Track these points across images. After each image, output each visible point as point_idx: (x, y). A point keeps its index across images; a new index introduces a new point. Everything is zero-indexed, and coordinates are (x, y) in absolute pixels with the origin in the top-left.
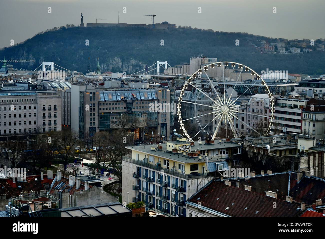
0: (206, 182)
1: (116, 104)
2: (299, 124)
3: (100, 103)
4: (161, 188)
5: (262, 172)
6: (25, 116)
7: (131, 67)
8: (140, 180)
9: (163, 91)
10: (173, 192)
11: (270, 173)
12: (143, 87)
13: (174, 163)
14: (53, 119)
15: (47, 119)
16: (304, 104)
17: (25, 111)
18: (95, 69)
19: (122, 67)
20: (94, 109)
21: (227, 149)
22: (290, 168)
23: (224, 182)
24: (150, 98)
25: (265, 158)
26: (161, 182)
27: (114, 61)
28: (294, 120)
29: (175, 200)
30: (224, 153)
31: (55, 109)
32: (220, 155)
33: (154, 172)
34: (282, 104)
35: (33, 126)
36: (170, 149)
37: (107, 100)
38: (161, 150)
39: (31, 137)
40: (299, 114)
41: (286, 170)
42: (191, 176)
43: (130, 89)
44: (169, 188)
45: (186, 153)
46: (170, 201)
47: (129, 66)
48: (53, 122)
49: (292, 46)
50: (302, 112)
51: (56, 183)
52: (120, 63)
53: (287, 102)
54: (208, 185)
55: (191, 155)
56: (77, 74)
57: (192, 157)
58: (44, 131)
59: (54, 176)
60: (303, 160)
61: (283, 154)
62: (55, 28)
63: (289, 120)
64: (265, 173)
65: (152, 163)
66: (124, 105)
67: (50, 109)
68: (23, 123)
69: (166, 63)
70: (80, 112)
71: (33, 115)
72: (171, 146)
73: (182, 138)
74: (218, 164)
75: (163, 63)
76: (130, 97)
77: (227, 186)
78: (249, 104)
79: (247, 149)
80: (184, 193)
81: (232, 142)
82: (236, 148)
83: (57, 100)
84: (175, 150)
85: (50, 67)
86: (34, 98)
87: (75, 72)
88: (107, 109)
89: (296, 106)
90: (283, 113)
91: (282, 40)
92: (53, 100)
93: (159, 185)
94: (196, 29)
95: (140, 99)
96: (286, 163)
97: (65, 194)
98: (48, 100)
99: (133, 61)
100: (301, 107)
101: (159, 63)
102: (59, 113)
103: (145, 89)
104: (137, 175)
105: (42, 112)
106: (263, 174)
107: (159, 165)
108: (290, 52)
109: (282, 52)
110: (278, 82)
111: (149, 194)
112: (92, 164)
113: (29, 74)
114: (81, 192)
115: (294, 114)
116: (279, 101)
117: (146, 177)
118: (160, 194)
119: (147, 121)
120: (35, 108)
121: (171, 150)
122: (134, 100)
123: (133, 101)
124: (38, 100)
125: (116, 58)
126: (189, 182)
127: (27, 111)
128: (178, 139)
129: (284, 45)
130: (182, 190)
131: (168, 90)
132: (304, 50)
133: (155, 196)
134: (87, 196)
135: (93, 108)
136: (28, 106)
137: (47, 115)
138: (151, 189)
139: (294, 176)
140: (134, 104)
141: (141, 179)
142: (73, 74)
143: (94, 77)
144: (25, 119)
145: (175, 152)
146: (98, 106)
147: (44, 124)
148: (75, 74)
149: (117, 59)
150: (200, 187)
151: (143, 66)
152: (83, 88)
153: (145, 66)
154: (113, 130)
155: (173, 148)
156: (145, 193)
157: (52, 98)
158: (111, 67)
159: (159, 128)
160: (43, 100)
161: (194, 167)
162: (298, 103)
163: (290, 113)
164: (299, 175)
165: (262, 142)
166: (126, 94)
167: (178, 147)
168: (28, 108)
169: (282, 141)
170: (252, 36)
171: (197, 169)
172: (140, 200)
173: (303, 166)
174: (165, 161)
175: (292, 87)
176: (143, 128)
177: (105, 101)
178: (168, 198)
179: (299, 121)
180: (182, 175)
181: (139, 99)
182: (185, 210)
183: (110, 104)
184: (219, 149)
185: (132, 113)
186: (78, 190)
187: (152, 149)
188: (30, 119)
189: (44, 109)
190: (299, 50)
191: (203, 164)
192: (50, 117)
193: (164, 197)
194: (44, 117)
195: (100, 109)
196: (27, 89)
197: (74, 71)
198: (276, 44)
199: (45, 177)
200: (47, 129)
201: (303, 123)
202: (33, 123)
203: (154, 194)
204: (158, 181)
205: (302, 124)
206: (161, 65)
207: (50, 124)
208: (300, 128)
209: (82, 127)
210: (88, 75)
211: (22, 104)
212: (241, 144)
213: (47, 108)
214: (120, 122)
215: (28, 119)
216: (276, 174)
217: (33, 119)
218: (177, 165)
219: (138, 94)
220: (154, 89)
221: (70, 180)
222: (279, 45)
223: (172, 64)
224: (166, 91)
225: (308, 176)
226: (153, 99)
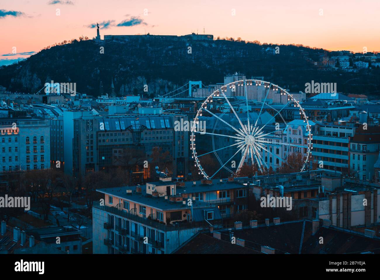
0: (190, 234)
1: (119, 134)
2: (346, 157)
3: (99, 133)
4: (136, 243)
5: (267, 221)
7: (158, 88)
8: (113, 233)
10: (150, 247)
11: (277, 222)
12: (155, 113)
13: (152, 210)
14: (39, 154)
15: (32, 155)
16: (352, 132)
17: (3, 144)
18: (108, 91)
20: (92, 141)
22: (307, 216)
23: (212, 234)
24: (163, 127)
27: (137, 82)
28: (340, 152)
30: (224, 196)
31: (42, 141)
32: (218, 199)
33: (128, 222)
34: (325, 132)
35: (14, 163)
37: (109, 129)
38: (139, 194)
40: (345, 145)
41: (302, 218)
43: (138, 115)
44: (144, 242)
45: (168, 196)
47: (155, 87)
48: (39, 159)
49: (358, 60)
50: (350, 142)
53: (332, 130)
54: (193, 238)
55: (174, 200)
56: (85, 98)
57: (175, 203)
58: (28, 169)
61: (302, 196)
64: (271, 221)
65: (127, 211)
66: (131, 135)
67: (35, 142)
69: (200, 83)
70: (74, 144)
71: (13, 149)
72: (151, 188)
73: (166, 177)
74: (206, 211)
75: (196, 83)
76: (138, 125)
77: (216, 239)
78: (285, 132)
80: (162, 249)
81: (235, 182)
82: (240, 190)
83: (44, 129)
84: (155, 193)
89: (342, 135)
91: (345, 53)
92: (39, 130)
93: (134, 239)
95: (150, 128)
96: (301, 208)
98: (33, 130)
99: (160, 81)
100: (349, 135)
101: (191, 83)
102: (47, 146)
103: (156, 116)
104: (109, 226)
105: (26, 146)
106: (267, 223)
108: (355, 67)
109: (346, 67)
110: (331, 104)
115: (339, 144)
116: (322, 129)
117: (119, 228)
118: (135, 251)
120: (16, 140)
121: (151, 193)
122: (143, 128)
123: (142, 131)
125: (139, 78)
126: (167, 235)
127: (6, 145)
128: (161, 179)
129: (347, 58)
132: (373, 64)
133: (129, 253)
135: (90, 139)
136: (7, 138)
137: (31, 149)
138: (125, 244)
140: (143, 134)
141: (114, 230)
142: (81, 97)
143: (106, 101)
145: (155, 196)
146: (97, 137)
147: (28, 160)
148: (83, 98)
149: (141, 79)
150: (182, 241)
151: (173, 87)
152: (78, 115)
153: (175, 87)
155: (153, 191)
156: (118, 249)
158: (133, 89)
159: (175, 163)
160: (26, 130)
162: (345, 131)
164: (315, 225)
165: (276, 182)
166: (132, 122)
167: (159, 189)
168: (7, 141)
169: (303, 180)
173: (322, 212)
174: (142, 209)
175: (348, 110)
177: (106, 131)
179: (346, 153)
181: (149, 127)
183: (112, 135)
185: (140, 145)
187: (127, 192)
188: (10, 154)
189: (28, 142)
190: (367, 65)
191: (187, 210)
192: (35, 151)
194: (28, 151)
195: (100, 141)
197: (84, 94)
198: (338, 58)
200: (32, 167)
201: (352, 155)
202: (14, 159)
205: (349, 158)
206: (194, 85)
207: (35, 160)
208: (347, 162)
209: (77, 164)
210: (99, 99)
212: (246, 184)
213: (31, 140)
215: (7, 154)
216: (285, 223)
217: (14, 154)
218: (154, 212)
219: (147, 121)
220: (169, 115)
222: (342, 59)
225: (326, 225)
226: (166, 128)
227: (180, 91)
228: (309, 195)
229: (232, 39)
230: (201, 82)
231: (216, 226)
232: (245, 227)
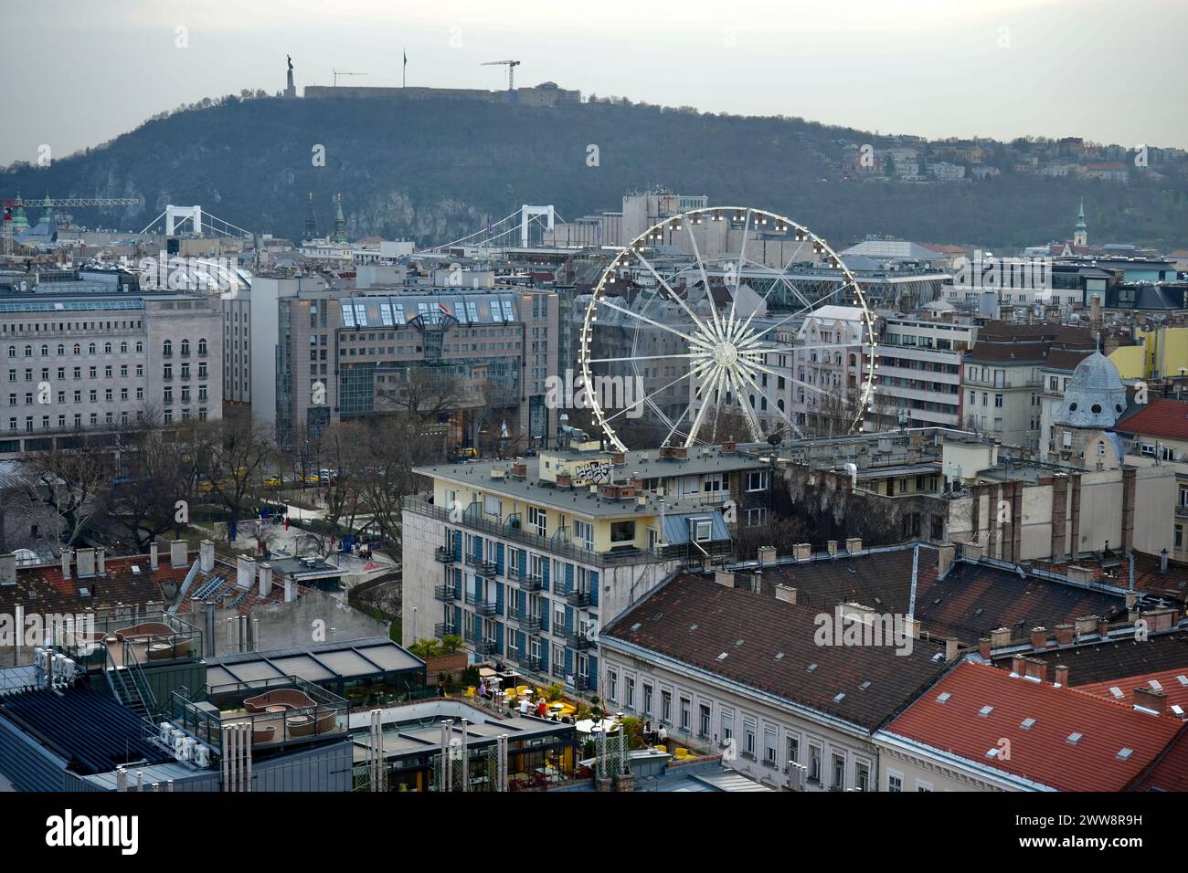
0: (657, 575)
1: (391, 337)
2: (952, 399)
3: (342, 333)
4: (519, 596)
5: (832, 546)
6: (109, 374)
7: (443, 222)
8: (458, 572)
9: (536, 299)
10: (558, 605)
11: (855, 548)
12: (476, 285)
13: (562, 517)
14: (195, 383)
15: (177, 384)
16: (968, 337)
17: (108, 357)
18: (330, 228)
19: (415, 221)
20: (324, 353)
21: (726, 475)
22: (917, 534)
23: (712, 576)
24: (497, 319)
25: (842, 502)
26: (522, 573)
27: (389, 205)
28: (938, 387)
29: (565, 631)
30: (716, 488)
31: (203, 350)
32: (703, 493)
33: (500, 546)
34: (901, 337)
35: (132, 405)
36: (549, 475)
37: (364, 323)
38: (521, 480)
39: (128, 438)
40: (953, 369)
41: (906, 538)
42: (614, 558)
43: (436, 290)
44: (544, 594)
45: (599, 486)
46: (548, 636)
47: (435, 220)
48: (194, 393)
49: (938, 160)
50: (963, 362)
51: (199, 580)
52: (409, 211)
53: (919, 333)
54: (664, 585)
55: (615, 494)
56: (274, 244)
57: (617, 501)
58: (168, 418)
59: (193, 557)
60: (959, 509)
61: (897, 491)
62: (207, 100)
63: (923, 385)
64: (842, 547)
65: (494, 519)
66: (418, 340)
67: (185, 351)
68: (101, 395)
69: (549, 211)
70: (279, 360)
71: (132, 370)
72: (552, 465)
73: (587, 441)
74: (695, 522)
75: (540, 211)
76: (436, 315)
77: (722, 587)
78: (800, 336)
79: (788, 475)
80: (592, 610)
81: (740, 455)
82: (754, 472)
83: (208, 322)
84: (564, 477)
85: (190, 221)
86: (136, 319)
87: (268, 237)
88: (362, 352)
89: (943, 345)
90: (905, 363)
91: (907, 142)
92: (195, 323)
93: (517, 586)
94: (641, 107)
95: (465, 322)
96: (906, 517)
97: (224, 614)
98: (182, 323)
99: (447, 205)
100: (961, 346)
101: (527, 210)
102: (215, 363)
103: (480, 292)
104: (448, 555)
105: (162, 362)
106: (833, 551)
107: (516, 524)
108: (934, 177)
109: (909, 177)
110: (892, 269)
111: (486, 613)
112: (314, 521)
113: (125, 243)
114: (274, 608)
115: (938, 367)
116: (893, 329)
117: (476, 561)
118: (518, 614)
119: (487, 389)
120: (139, 349)
121: (554, 479)
122: (449, 323)
123: (445, 328)
124: (150, 326)
125: (395, 196)
126: (606, 578)
127: (115, 359)
128: (574, 445)
129: (913, 154)
130: (586, 600)
131: (553, 295)
132: (976, 171)
133: (503, 620)
134: (293, 620)
135: (319, 348)
136: (116, 344)
137: (176, 370)
138: (492, 598)
139: (929, 558)
140: (448, 338)
141: (461, 566)
142: (260, 243)
143: (325, 253)
144: (109, 383)
145: (563, 485)
146: (337, 344)
147: (168, 398)
148: (267, 244)
149: (400, 197)
150: (639, 592)
151: (480, 220)
152: (290, 288)
153: (484, 220)
154: (382, 416)
155: (559, 472)
156: (472, 609)
157: (192, 317)
158: (379, 223)
159: (524, 410)
160: (164, 324)
161: (623, 530)
162: (951, 336)
163: (924, 365)
164: (945, 556)
165: (835, 455)
166: (423, 307)
167: (573, 468)
168: (116, 349)
169: (896, 450)
170: (816, 127)
171: (630, 536)
172: (456, 631)
173: (957, 525)
174: (534, 513)
175: (936, 285)
176: (474, 410)
177: (358, 328)
178: (543, 624)
179: (954, 389)
180: (585, 556)
181: (463, 320)
182: (593, 660)
183: (372, 336)
184: (701, 476)
185: (440, 364)
186: (264, 602)
187: (494, 474)
188: (124, 383)
189: (168, 352)
190: (961, 171)
191: (649, 519)
192: (185, 375)
193: (531, 621)
194: (168, 375)
195: (343, 352)
196: (113, 289)
197: (265, 233)
198: (890, 153)
199: (164, 560)
200: (177, 415)
201: (967, 394)
202: (132, 394)
203: (499, 611)
204: (511, 572)
205: (961, 400)
206: (536, 215)
207: (185, 398)
208: (956, 409)
209: (285, 408)
210: (307, 247)
211: (97, 336)
212: (767, 460)
213: (176, 349)
214: (403, 394)
215: (117, 382)
216: (873, 550)
217: (133, 382)
218: (569, 523)
219: (459, 305)
220: (511, 291)
221: (240, 572)
222: (899, 156)
223: (567, 214)
224: (545, 298)
225: (971, 557)
226: (506, 323)
227: (499, 230)
228: (912, 488)
229: (625, 100)
230: (551, 208)
231: (717, 557)
232: (783, 561)
